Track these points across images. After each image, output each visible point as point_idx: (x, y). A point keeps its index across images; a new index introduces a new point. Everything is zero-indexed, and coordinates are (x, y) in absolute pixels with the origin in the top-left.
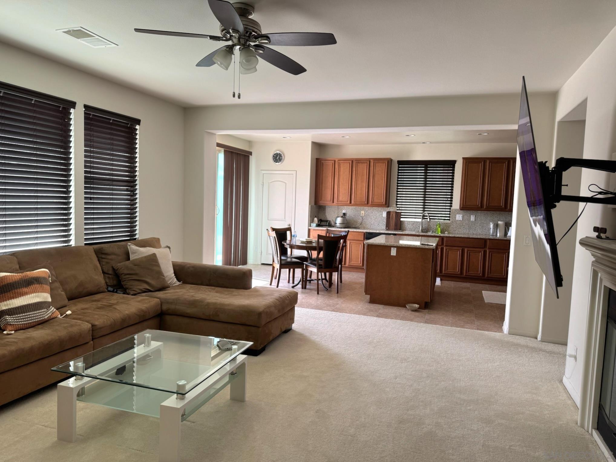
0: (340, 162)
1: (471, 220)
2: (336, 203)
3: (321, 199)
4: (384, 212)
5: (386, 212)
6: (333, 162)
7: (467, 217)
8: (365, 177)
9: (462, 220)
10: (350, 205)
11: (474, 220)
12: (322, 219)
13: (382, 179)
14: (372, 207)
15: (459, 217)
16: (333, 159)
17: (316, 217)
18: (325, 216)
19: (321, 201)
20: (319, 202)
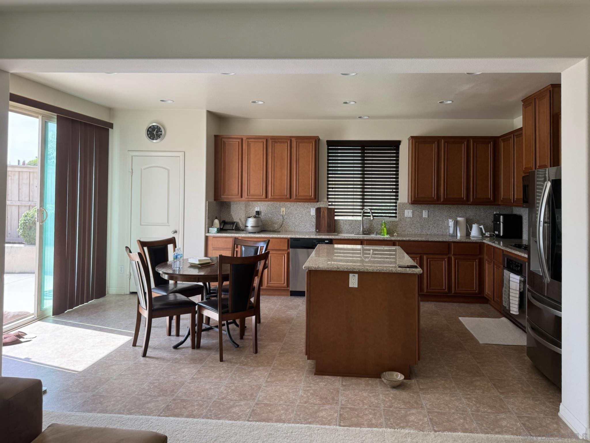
0: (249, 140)
1: (424, 216)
2: (246, 198)
3: (224, 192)
4: (312, 209)
5: (315, 209)
6: (240, 141)
7: (418, 213)
8: (286, 161)
9: (412, 216)
10: (266, 200)
11: (427, 217)
12: (226, 221)
13: (309, 165)
14: (295, 203)
15: (408, 213)
16: (239, 137)
17: (216, 218)
18: (230, 217)
19: (223, 195)
20: (221, 196)
